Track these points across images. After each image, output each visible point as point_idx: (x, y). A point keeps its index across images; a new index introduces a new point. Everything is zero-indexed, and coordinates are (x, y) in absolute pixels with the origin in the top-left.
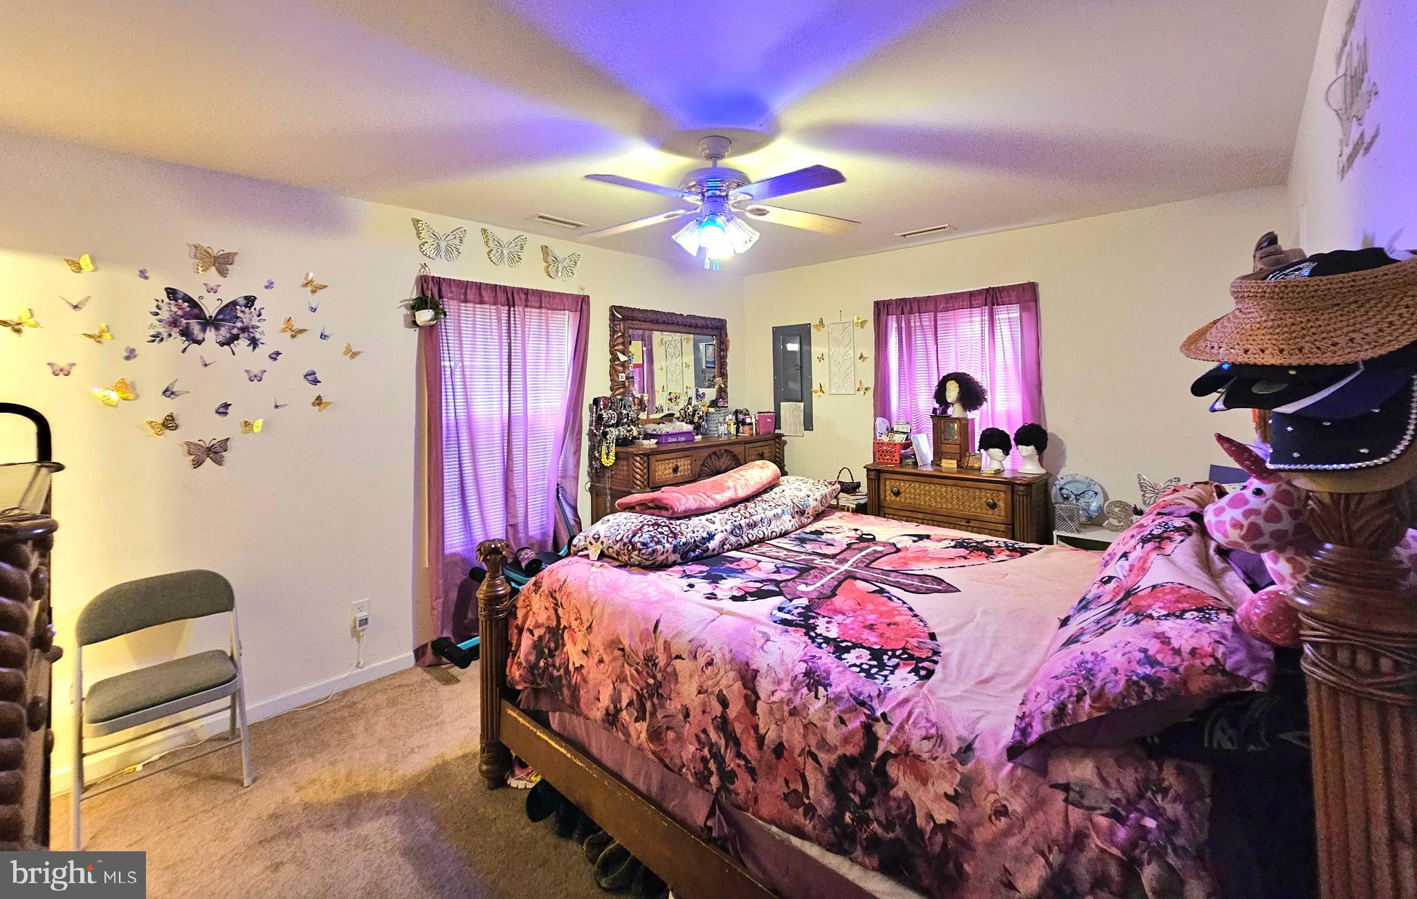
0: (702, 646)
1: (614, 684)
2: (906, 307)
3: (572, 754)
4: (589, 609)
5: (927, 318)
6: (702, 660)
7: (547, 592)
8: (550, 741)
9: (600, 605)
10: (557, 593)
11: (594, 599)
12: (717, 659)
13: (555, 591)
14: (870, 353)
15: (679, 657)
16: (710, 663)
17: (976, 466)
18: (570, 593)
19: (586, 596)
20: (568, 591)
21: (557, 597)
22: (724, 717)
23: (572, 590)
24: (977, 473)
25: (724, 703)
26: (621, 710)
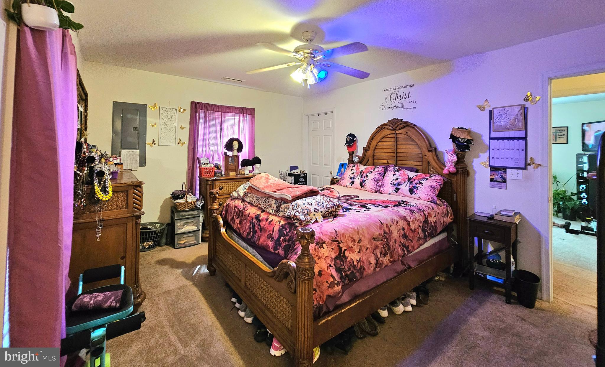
0: (393, 219)
1: (373, 253)
2: (209, 107)
3: (361, 299)
4: (357, 233)
5: (217, 114)
6: (395, 223)
7: (330, 241)
8: (351, 306)
9: (360, 229)
10: (337, 238)
11: (356, 228)
12: (398, 220)
13: (335, 238)
14: (187, 126)
15: (391, 226)
16: (397, 222)
17: (243, 173)
18: (343, 234)
19: (352, 230)
20: (342, 234)
21: (338, 239)
22: (405, 233)
23: (343, 232)
24: (243, 176)
25: (403, 229)
26: (379, 259)
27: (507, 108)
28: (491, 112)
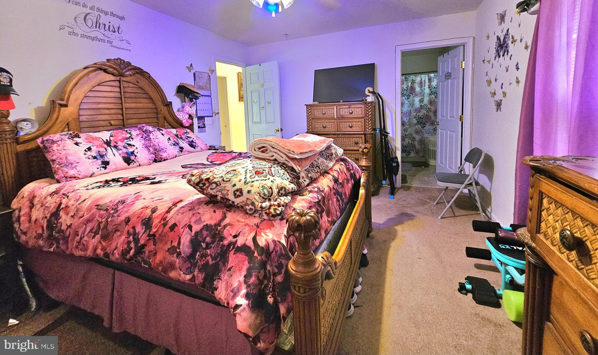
27: (203, 74)
28: (194, 74)
